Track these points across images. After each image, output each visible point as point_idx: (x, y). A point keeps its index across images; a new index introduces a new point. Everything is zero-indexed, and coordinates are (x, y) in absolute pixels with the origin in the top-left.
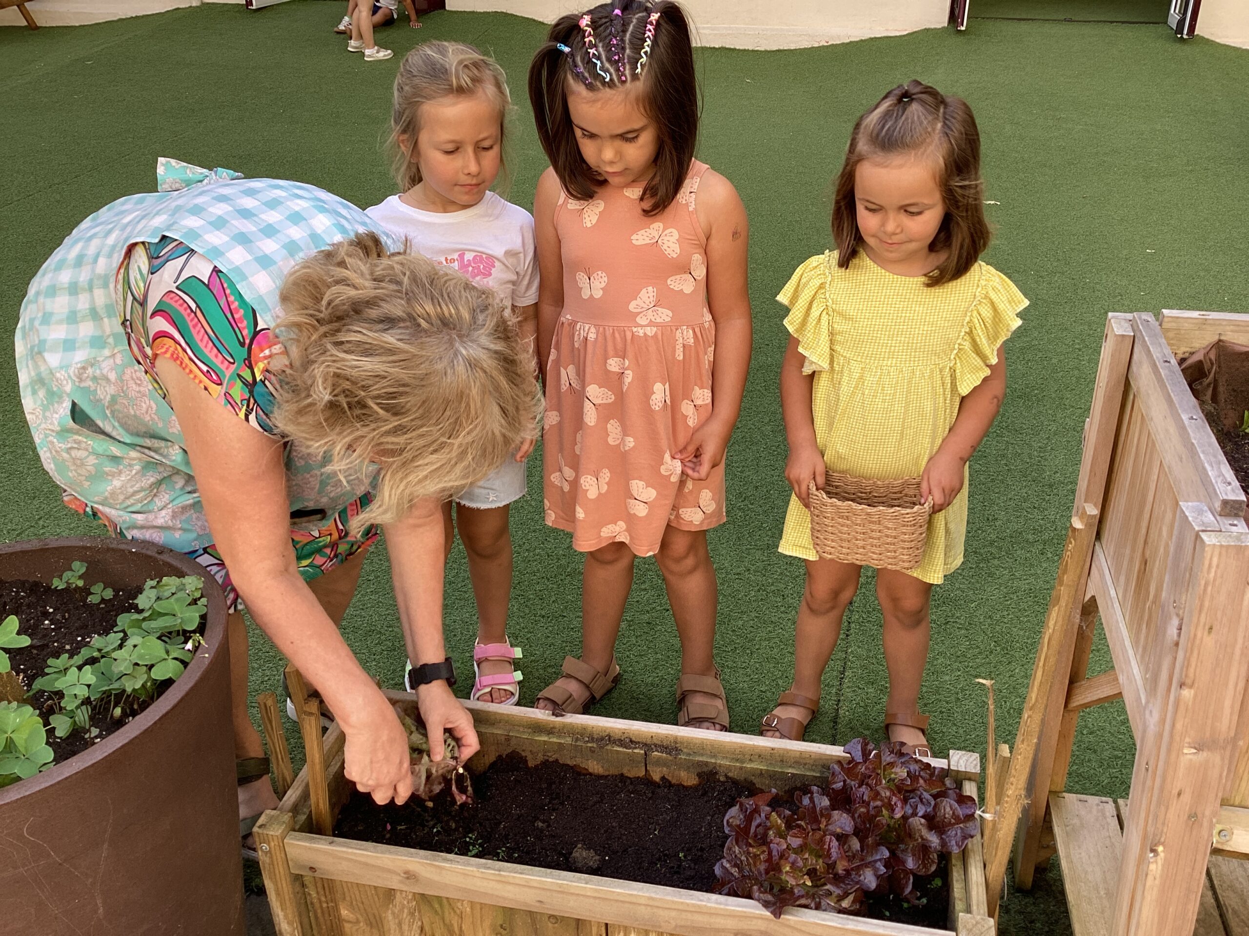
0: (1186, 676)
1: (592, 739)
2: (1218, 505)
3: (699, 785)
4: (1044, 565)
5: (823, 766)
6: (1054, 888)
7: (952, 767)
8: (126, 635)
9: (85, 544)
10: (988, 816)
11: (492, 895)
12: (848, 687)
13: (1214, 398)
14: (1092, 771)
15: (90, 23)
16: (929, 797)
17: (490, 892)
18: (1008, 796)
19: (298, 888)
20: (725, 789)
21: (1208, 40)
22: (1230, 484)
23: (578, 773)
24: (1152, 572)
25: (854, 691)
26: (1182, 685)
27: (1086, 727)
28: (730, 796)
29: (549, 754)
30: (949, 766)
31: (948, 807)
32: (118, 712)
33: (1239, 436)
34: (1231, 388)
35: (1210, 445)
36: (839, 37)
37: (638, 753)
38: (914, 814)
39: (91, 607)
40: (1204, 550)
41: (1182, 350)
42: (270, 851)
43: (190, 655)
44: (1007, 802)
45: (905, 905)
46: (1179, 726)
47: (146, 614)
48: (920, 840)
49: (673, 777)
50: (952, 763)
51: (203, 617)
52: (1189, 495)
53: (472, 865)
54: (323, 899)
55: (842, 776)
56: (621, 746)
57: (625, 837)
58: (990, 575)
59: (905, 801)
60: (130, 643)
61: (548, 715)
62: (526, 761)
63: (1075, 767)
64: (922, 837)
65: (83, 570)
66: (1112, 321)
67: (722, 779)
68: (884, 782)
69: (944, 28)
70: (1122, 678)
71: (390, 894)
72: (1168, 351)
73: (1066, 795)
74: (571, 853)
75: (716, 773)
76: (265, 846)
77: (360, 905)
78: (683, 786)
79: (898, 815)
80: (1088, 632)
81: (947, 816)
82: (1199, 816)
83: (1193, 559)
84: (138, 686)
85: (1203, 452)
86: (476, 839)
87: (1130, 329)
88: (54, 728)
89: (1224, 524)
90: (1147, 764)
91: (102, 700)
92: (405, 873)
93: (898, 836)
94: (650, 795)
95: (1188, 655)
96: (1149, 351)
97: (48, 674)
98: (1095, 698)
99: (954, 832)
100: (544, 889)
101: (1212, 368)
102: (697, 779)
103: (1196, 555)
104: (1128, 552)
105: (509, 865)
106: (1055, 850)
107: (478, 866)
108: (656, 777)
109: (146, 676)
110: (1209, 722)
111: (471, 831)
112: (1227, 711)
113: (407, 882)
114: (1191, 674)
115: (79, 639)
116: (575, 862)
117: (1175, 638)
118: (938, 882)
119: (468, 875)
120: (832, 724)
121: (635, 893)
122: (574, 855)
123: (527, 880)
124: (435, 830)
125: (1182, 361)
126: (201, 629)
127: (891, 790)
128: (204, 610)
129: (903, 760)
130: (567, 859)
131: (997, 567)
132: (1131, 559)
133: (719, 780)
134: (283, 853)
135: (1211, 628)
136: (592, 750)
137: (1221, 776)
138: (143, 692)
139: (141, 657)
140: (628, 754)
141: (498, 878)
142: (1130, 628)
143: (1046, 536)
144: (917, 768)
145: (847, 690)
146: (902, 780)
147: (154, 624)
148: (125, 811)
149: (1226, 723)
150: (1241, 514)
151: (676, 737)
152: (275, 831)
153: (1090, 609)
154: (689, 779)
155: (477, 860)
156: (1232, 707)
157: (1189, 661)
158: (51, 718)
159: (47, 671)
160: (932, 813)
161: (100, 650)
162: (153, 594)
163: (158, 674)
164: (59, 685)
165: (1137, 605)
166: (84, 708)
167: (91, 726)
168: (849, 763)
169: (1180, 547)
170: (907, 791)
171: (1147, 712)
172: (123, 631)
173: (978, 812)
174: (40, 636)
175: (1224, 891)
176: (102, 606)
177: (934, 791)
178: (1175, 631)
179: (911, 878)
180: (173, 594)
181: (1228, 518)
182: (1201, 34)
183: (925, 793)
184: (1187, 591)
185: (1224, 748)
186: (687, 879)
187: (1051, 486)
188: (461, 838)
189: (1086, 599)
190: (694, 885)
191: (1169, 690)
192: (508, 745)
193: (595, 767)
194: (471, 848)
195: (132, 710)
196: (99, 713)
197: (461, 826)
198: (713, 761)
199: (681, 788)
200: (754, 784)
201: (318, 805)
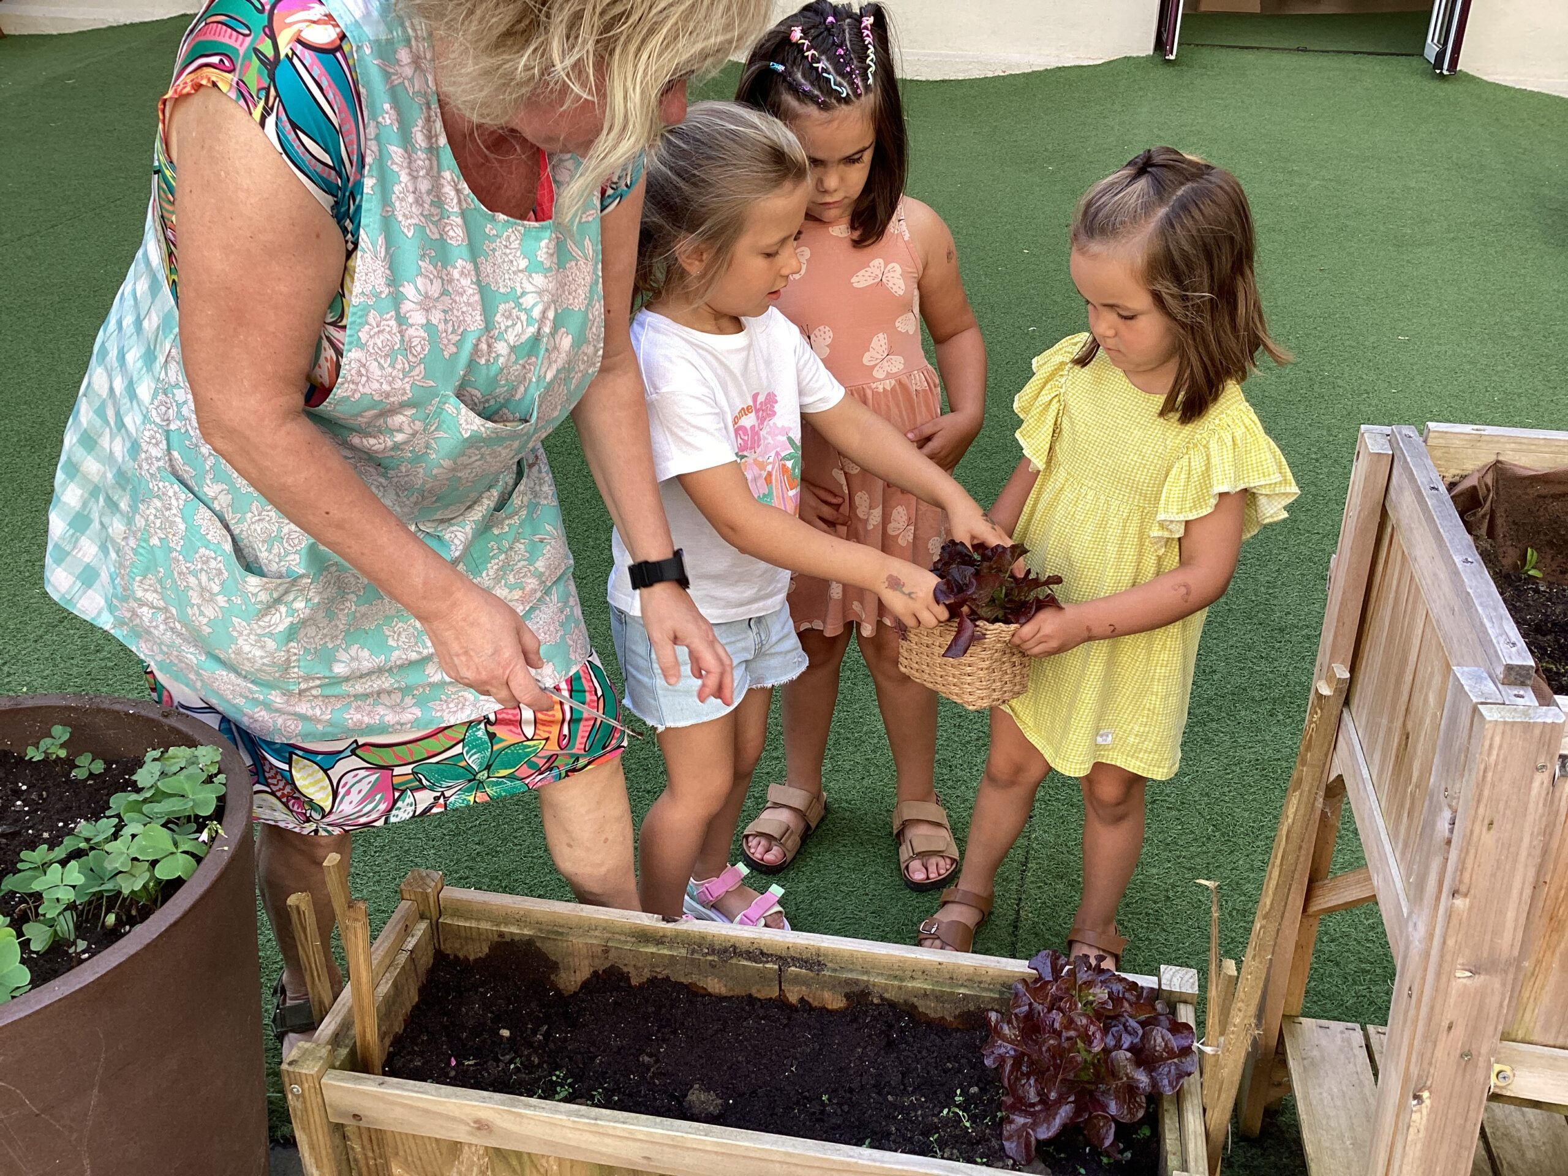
0: (1461, 882)
1: (712, 950)
2: (1500, 671)
3: (847, 1009)
4: (1274, 730)
5: (1003, 985)
6: (1287, 1136)
7: (1164, 987)
8: (121, 820)
9: (68, 703)
10: (1208, 1050)
11: (586, 1150)
12: (1032, 882)
13: (1491, 533)
14: (1334, 989)
15: (71, 31)
16: (1136, 1025)
17: (583, 1146)
18: (1235, 1026)
19: (338, 1141)
20: (880, 1013)
21: (1473, 78)
22: (1514, 644)
23: (693, 993)
24: (1415, 748)
25: (1040, 887)
26: (1454, 893)
27: (1326, 933)
28: (886, 1022)
29: (658, 970)
30: (1160, 984)
31: (1160, 1037)
32: (111, 919)
33: (1520, 579)
34: (1510, 519)
35: (1489, 594)
36: (1018, 65)
37: (771, 969)
38: (1118, 1046)
39: (76, 784)
40: (1483, 727)
41: (1452, 473)
42: (303, 1095)
43: (205, 847)
44: (1233, 1033)
45: (1105, 1160)
46: (1451, 942)
47: (148, 795)
48: (1125, 1079)
49: (814, 999)
50: (1163, 981)
51: (221, 799)
52: (1462, 657)
53: (561, 1112)
54: (370, 1154)
55: (1027, 998)
56: (749, 959)
57: (753, 1076)
58: (1208, 741)
59: (1106, 1031)
60: (127, 832)
61: (657, 920)
62: (629, 978)
63: (1313, 984)
64: (1127, 1075)
65: (66, 736)
66: (1366, 435)
67: (876, 1001)
68: (1080, 1005)
69: (1148, 57)
70: (1377, 880)
71: (455, 1148)
72: (1435, 476)
73: (1302, 1019)
74: (686, 1096)
75: (869, 994)
76: (296, 1088)
77: (418, 1162)
78: (827, 1010)
79: (1097, 1048)
80: (1332, 819)
81: (1158, 1048)
82: (1474, 1053)
83: (1470, 737)
84: (137, 887)
85: (1481, 604)
86: (565, 1078)
87: (1387, 446)
88: (29, 940)
89: (1508, 694)
90: (1410, 989)
91: (90, 903)
92: (475, 1122)
93: (1097, 1074)
94: (785, 1022)
95: (1463, 855)
96: (1413, 474)
97: (20, 871)
98: (1341, 902)
99: (1166, 1069)
100: (652, 1142)
101: (1488, 495)
102: (844, 1000)
103: (1473, 734)
104: (1384, 721)
105: (608, 1112)
106: (1290, 1088)
107: (569, 1114)
108: (793, 998)
109: (147, 875)
110: (1488, 938)
111: (558, 1067)
112: (1510, 924)
113: (478, 1133)
114: (1466, 880)
115: (61, 824)
116: (690, 1108)
117: (1447, 834)
118: (1146, 1131)
119: (555, 1125)
120: (1011, 929)
121: (767, 1147)
122: (689, 1097)
123: (631, 1132)
124: (512, 1066)
125: (1451, 486)
126: (219, 814)
127: (1088, 1017)
128: (223, 790)
129: (1102, 978)
130: (680, 1103)
131: (1216, 732)
132: (1389, 730)
133: (872, 1003)
134: (319, 1096)
135: (1491, 824)
136: (712, 965)
137: (1501, 1005)
138: (144, 894)
139: (142, 850)
140: (758, 969)
141: (594, 1129)
142: (1386, 815)
143: (1276, 694)
144: (1121, 988)
145: (1031, 886)
146: (1103, 1003)
147: (157, 808)
148: (120, 1047)
149: (1508, 940)
150: (1528, 682)
151: (819, 949)
152: (310, 1069)
153: (1336, 790)
154: (835, 1001)
155: (568, 1105)
156: (1516, 920)
157: (1464, 863)
158: (25, 928)
159: (19, 866)
160: (1140, 1045)
161: (88, 840)
162: (156, 768)
163: (163, 872)
164: (36, 887)
165: (1397, 790)
166: (68, 914)
167: (77, 937)
168: (1036, 981)
169: (1453, 721)
170: (1108, 1017)
171: (1411, 925)
172: (118, 816)
173: (1196, 1044)
174: (10, 821)
175: (1497, 1140)
176: (90, 782)
177: (1142, 1018)
178: (1447, 826)
179: (1113, 1125)
180: (182, 769)
181: (1512, 687)
182: (1465, 70)
183: (1130, 1020)
184: (1462, 776)
185: (1506, 972)
186: (833, 1129)
187: (1281, 630)
188: (545, 1077)
189: (1331, 778)
190: (841, 1135)
191: (1438, 899)
192: (607, 958)
193: (715, 985)
194: (558, 1089)
195: (129, 915)
196: (87, 921)
197: (545, 1062)
198: (865, 978)
199: (824, 1012)
200: (916, 1007)
201: (364, 1036)
